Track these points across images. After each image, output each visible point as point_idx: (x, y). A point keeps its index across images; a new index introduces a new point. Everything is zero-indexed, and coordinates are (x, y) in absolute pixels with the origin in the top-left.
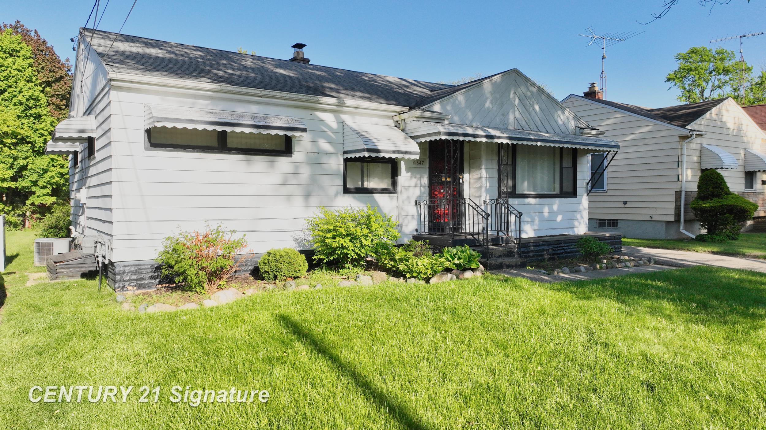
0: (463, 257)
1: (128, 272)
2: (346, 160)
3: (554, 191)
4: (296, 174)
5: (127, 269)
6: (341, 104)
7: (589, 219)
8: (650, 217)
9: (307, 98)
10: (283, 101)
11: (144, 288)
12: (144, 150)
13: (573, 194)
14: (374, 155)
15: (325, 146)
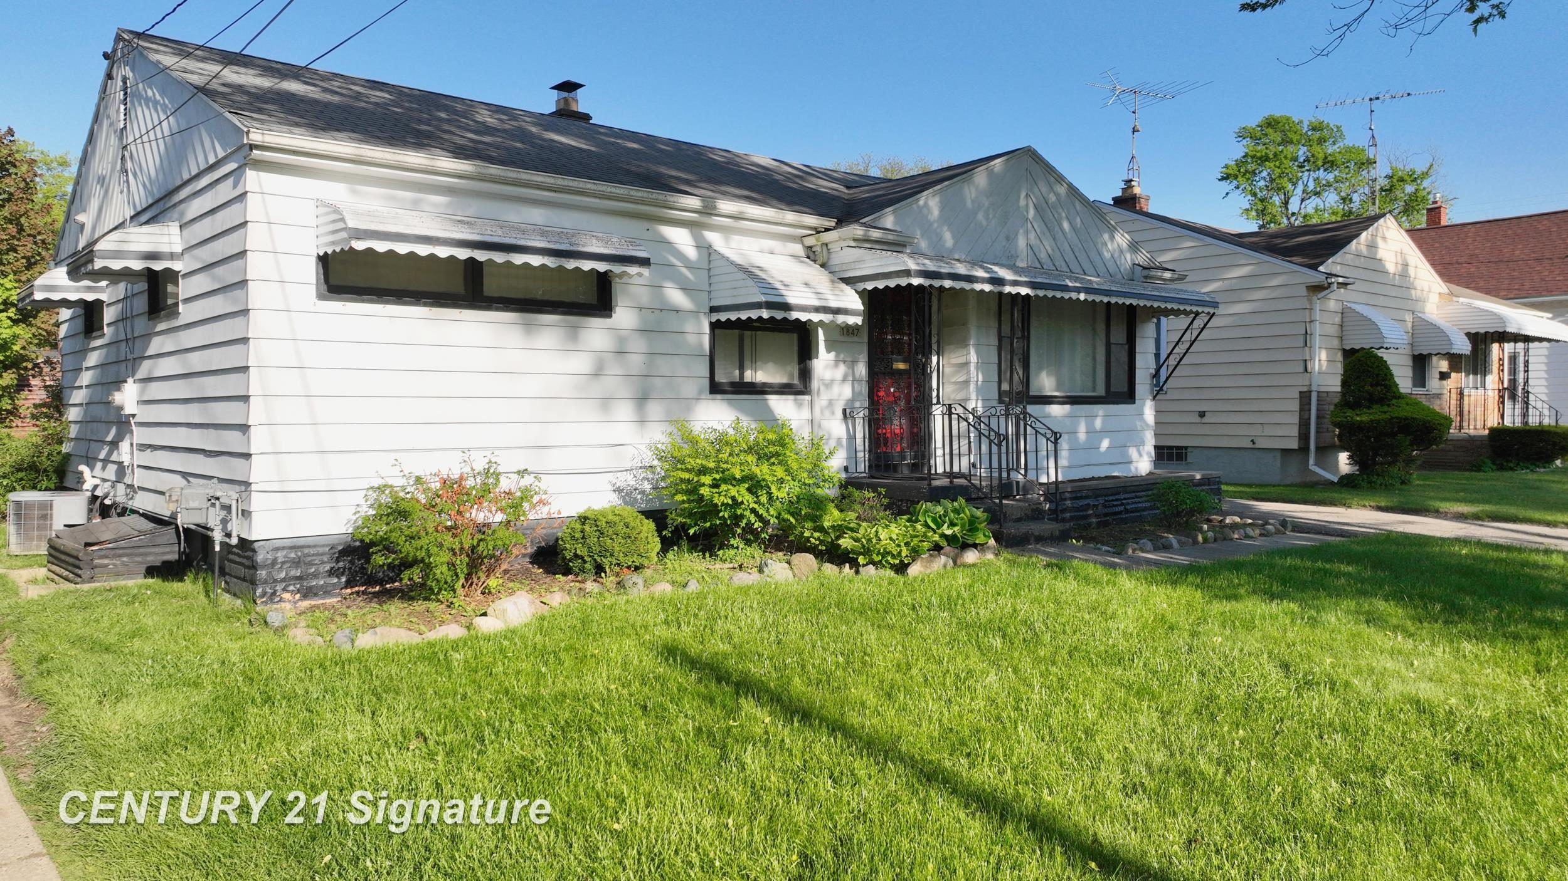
0: (959, 522)
1: (283, 563)
2: (715, 326)
3: (1094, 390)
4: (620, 353)
5: (280, 556)
6: (709, 210)
7: (1157, 448)
8: (1252, 441)
9: (645, 195)
10: (598, 201)
11: (316, 595)
12: (316, 300)
13: (1129, 396)
14: (779, 315)
15: (676, 296)
